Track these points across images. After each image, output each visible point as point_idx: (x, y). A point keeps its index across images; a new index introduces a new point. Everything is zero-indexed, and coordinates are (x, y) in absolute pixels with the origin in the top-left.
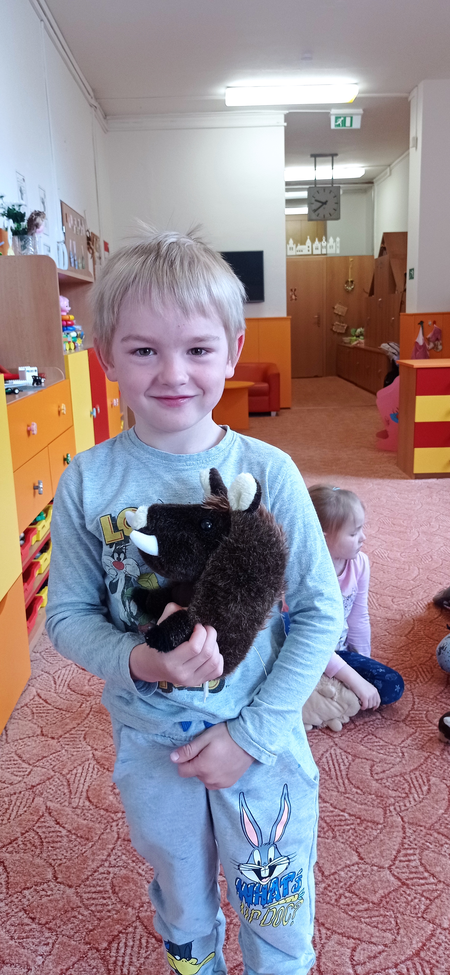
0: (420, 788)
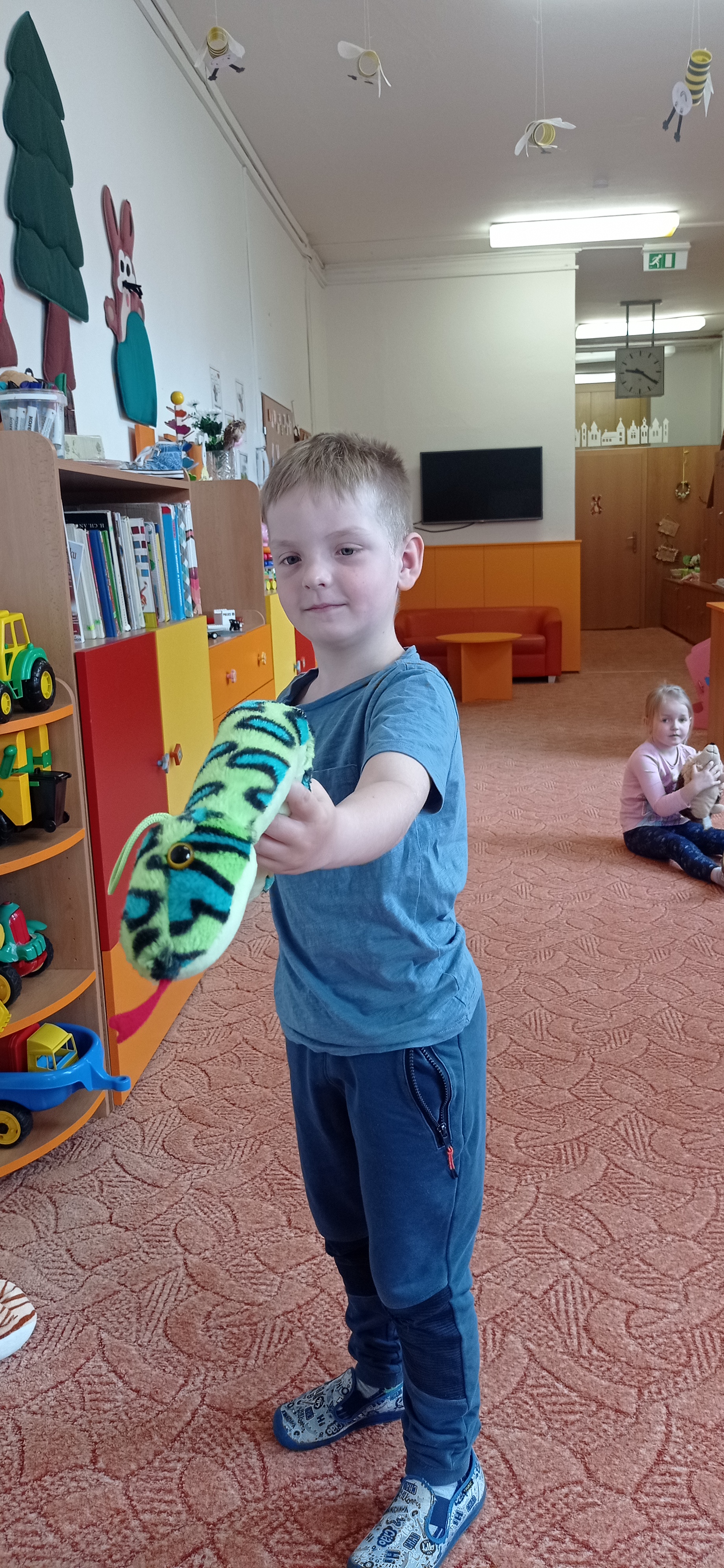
0: (621, 1039)
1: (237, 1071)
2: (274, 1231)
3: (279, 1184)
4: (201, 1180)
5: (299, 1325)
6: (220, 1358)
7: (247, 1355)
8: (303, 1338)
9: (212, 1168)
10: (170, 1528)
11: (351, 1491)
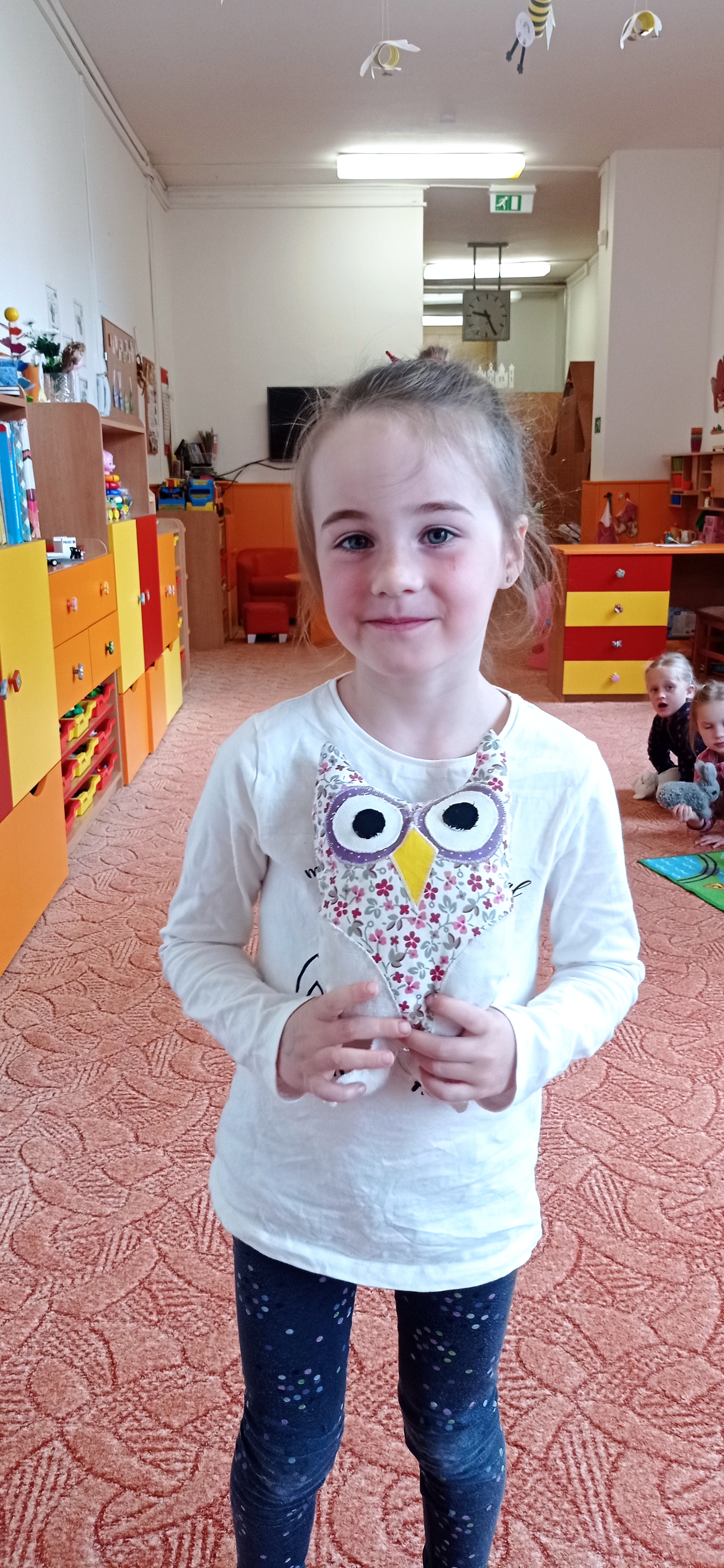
1: (83, 999)
2: (122, 1147)
3: (127, 1103)
4: (47, 1103)
5: (148, 1232)
6: (68, 1267)
7: (95, 1263)
8: (151, 1244)
9: (58, 1091)
10: (18, 1426)
11: (198, 1378)
